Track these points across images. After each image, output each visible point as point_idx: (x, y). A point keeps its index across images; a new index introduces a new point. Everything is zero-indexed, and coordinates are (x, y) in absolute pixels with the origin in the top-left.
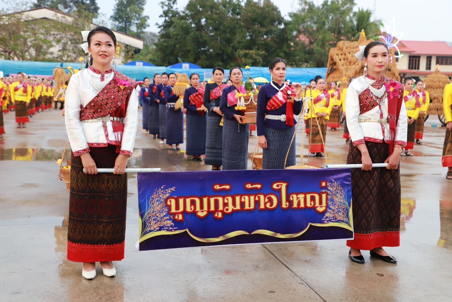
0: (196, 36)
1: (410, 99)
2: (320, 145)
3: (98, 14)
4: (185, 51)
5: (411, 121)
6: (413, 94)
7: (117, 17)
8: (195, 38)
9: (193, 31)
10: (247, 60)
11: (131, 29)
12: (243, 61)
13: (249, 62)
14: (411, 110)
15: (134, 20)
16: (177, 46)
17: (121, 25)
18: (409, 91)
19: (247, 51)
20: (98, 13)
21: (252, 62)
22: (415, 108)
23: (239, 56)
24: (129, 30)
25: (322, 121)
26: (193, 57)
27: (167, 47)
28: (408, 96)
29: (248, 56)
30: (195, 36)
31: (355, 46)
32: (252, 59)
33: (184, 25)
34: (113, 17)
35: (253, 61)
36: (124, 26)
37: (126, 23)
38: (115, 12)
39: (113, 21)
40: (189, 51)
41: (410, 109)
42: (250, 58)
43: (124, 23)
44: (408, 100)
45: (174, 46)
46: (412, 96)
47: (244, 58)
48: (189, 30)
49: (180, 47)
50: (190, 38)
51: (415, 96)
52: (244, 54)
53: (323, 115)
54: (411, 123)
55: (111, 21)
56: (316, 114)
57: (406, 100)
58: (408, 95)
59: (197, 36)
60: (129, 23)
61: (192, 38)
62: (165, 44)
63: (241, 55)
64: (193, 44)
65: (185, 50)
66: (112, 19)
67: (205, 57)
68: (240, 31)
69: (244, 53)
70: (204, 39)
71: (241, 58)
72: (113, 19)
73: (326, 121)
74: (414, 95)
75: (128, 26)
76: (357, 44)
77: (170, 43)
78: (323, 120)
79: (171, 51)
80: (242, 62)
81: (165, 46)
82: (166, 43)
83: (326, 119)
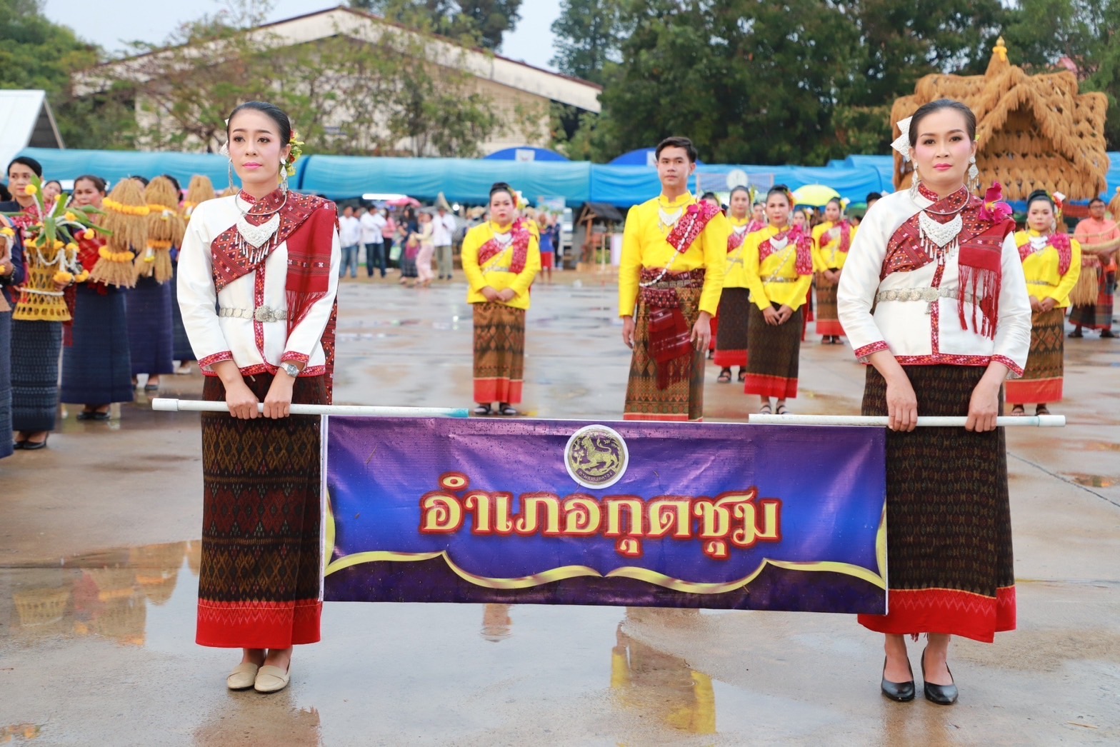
0: (714, 71)
1: (777, 250)
2: (493, 380)
3: (516, 18)
4: (685, 116)
5: (781, 315)
6: (788, 236)
7: (570, 23)
8: (712, 76)
9: (707, 56)
10: (864, 136)
11: (608, 56)
12: (852, 140)
13: (870, 142)
14: (782, 281)
15: (618, 30)
16: (663, 101)
17: (580, 45)
18: (779, 225)
19: (866, 110)
20: (517, 15)
21: (878, 142)
22: (795, 276)
23: (839, 123)
24: (603, 58)
25: (500, 314)
26: (709, 132)
27: (634, 105)
28: (773, 242)
29: (869, 125)
30: (710, 70)
31: (971, 88)
32: (880, 133)
33: (680, 41)
34: (560, 25)
35: (882, 137)
36: (588, 47)
37: (594, 40)
38: (565, 10)
39: (560, 35)
40: (698, 115)
41: (778, 279)
42: (873, 129)
43: (588, 40)
44: (771, 253)
45: (656, 101)
46: (786, 240)
47: (856, 129)
48: (694, 54)
49: (673, 104)
50: (697, 76)
51: (796, 241)
52: (854, 119)
53: (498, 294)
54: (781, 320)
55: (554, 36)
56: (481, 291)
57: (765, 252)
58: (775, 238)
59: (718, 69)
60: (604, 40)
61: (702, 76)
62: (628, 96)
63: (846, 121)
64: (703, 94)
65: (685, 111)
66: (555, 29)
67: (741, 131)
68: (847, 49)
69: (856, 115)
70: (738, 76)
71: (846, 131)
72: (560, 31)
73: (511, 313)
74: (792, 239)
75: (600, 48)
76: (978, 83)
77: (644, 92)
78: (503, 310)
79: (645, 115)
80: (847, 142)
81: (628, 103)
82: (633, 92)
83: (511, 308)
